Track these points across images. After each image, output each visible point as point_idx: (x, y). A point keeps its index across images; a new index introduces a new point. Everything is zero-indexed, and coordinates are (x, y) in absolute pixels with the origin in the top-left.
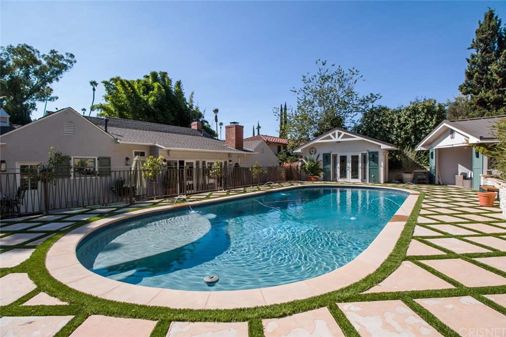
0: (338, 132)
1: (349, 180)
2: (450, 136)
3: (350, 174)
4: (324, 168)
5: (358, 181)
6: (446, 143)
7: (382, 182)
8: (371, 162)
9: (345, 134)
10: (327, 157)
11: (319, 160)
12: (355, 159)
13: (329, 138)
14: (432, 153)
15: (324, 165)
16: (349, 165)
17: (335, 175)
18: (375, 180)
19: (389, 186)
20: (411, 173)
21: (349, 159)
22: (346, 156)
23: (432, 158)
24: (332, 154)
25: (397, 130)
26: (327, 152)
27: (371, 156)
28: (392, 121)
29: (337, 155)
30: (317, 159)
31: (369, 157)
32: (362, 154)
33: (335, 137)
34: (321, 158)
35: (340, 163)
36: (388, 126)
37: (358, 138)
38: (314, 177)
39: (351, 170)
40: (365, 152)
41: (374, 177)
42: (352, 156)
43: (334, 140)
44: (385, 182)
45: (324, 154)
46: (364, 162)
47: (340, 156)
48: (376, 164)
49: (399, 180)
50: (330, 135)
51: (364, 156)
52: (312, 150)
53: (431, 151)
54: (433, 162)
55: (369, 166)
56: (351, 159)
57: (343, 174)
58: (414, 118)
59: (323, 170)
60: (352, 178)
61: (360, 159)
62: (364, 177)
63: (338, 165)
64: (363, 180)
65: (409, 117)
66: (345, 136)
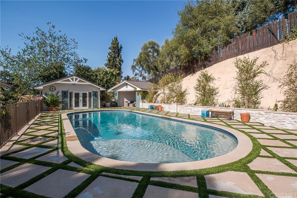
0: (75, 78)
1: (81, 108)
2: (125, 86)
3: (82, 104)
4: (62, 101)
5: (86, 108)
6: (124, 89)
7: (100, 108)
8: (94, 97)
9: (80, 80)
10: (65, 93)
11: (58, 95)
12: (85, 95)
13: (68, 81)
14: (116, 93)
15: (63, 99)
16: (81, 98)
17: (71, 105)
18: (96, 107)
19: (102, 109)
20: (109, 102)
21: (81, 95)
22: (79, 93)
23: (116, 95)
24: (69, 91)
25: (98, 81)
26: (65, 89)
27: (94, 94)
28: (97, 76)
29: (72, 92)
30: (57, 95)
31: (93, 94)
32: (89, 92)
33: (73, 81)
34: (60, 94)
35: (75, 97)
36: (94, 78)
37: (88, 83)
38: (55, 108)
39: (82, 102)
40: (90, 91)
41: (96, 105)
42: (83, 93)
43: (72, 82)
44: (101, 108)
45: (62, 91)
46: (90, 97)
47: (75, 93)
48: (97, 98)
49: (103, 106)
50: (70, 79)
51: (90, 94)
52: (52, 88)
53: (115, 92)
54: (117, 97)
55: (93, 99)
56: (82, 95)
57: (77, 105)
58: (106, 76)
59: (62, 102)
60: (83, 107)
61: (88, 95)
62: (90, 106)
63: (74, 99)
64: (90, 107)
65: (104, 75)
66: (80, 81)
